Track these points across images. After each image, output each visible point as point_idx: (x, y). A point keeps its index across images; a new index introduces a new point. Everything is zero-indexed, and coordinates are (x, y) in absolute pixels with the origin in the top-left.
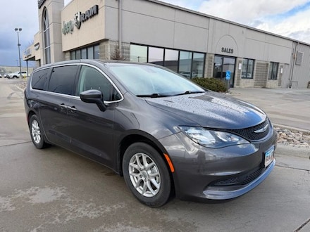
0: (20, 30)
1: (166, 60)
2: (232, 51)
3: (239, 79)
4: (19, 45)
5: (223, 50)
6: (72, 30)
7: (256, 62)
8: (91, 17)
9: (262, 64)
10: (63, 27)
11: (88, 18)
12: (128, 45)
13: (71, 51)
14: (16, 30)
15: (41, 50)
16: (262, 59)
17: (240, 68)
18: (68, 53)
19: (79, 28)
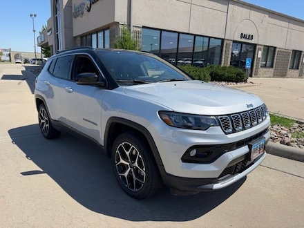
0: (35, 15)
2: (251, 37)
3: (257, 68)
4: (34, 31)
5: (242, 36)
6: (82, 13)
7: (277, 50)
9: (283, 52)
10: (73, 11)
12: (140, 30)
13: (82, 36)
14: (31, 16)
15: (53, 36)
16: (284, 47)
17: (260, 56)
18: (79, 39)
19: (89, 11)
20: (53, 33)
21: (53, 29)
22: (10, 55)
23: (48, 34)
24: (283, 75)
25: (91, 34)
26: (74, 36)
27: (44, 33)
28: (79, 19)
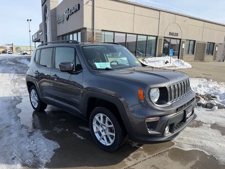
0: (30, 20)
1: (127, 41)
4: (30, 31)
5: (170, 34)
6: (63, 21)
7: (196, 42)
8: (75, 12)
10: (57, 19)
11: (73, 13)
12: (100, 32)
13: (63, 36)
14: (28, 20)
15: (43, 35)
16: (201, 41)
17: (183, 47)
18: (61, 37)
19: (67, 19)
20: (44, 33)
21: (43, 30)
22: (12, 48)
23: (40, 34)
24: (202, 60)
25: (69, 34)
26: (58, 35)
27: (38, 33)
28: (61, 24)
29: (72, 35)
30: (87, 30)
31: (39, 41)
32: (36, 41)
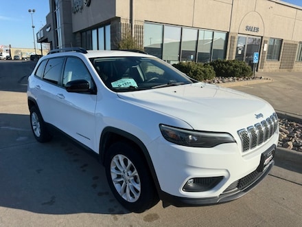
0: (34, 11)
2: (257, 30)
3: (263, 62)
4: (33, 27)
6: (82, 8)
7: (283, 42)
9: (290, 44)
12: (142, 24)
13: (81, 32)
14: (30, 11)
15: (52, 32)
16: (290, 39)
17: (265, 49)
18: (79, 35)
19: (88, 5)
20: (52, 29)
21: (52, 25)
22: (10, 51)
23: (48, 30)
24: (290, 69)
25: (91, 29)
26: (75, 31)
27: (44, 29)
28: (78, 14)
29: (96, 31)
30: (122, 22)
31: (46, 41)
32: (42, 41)
